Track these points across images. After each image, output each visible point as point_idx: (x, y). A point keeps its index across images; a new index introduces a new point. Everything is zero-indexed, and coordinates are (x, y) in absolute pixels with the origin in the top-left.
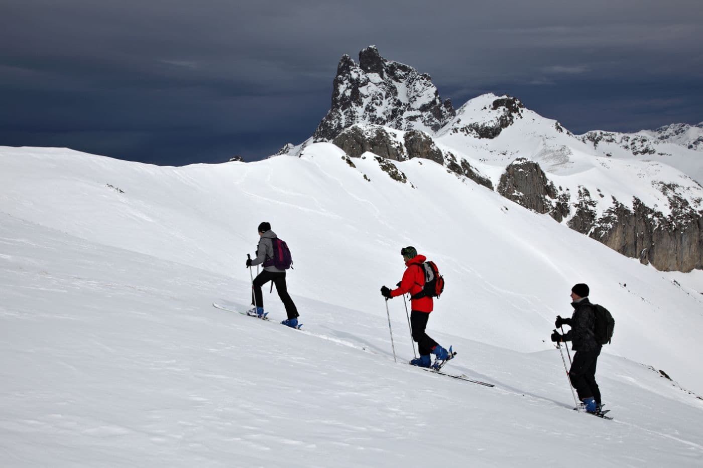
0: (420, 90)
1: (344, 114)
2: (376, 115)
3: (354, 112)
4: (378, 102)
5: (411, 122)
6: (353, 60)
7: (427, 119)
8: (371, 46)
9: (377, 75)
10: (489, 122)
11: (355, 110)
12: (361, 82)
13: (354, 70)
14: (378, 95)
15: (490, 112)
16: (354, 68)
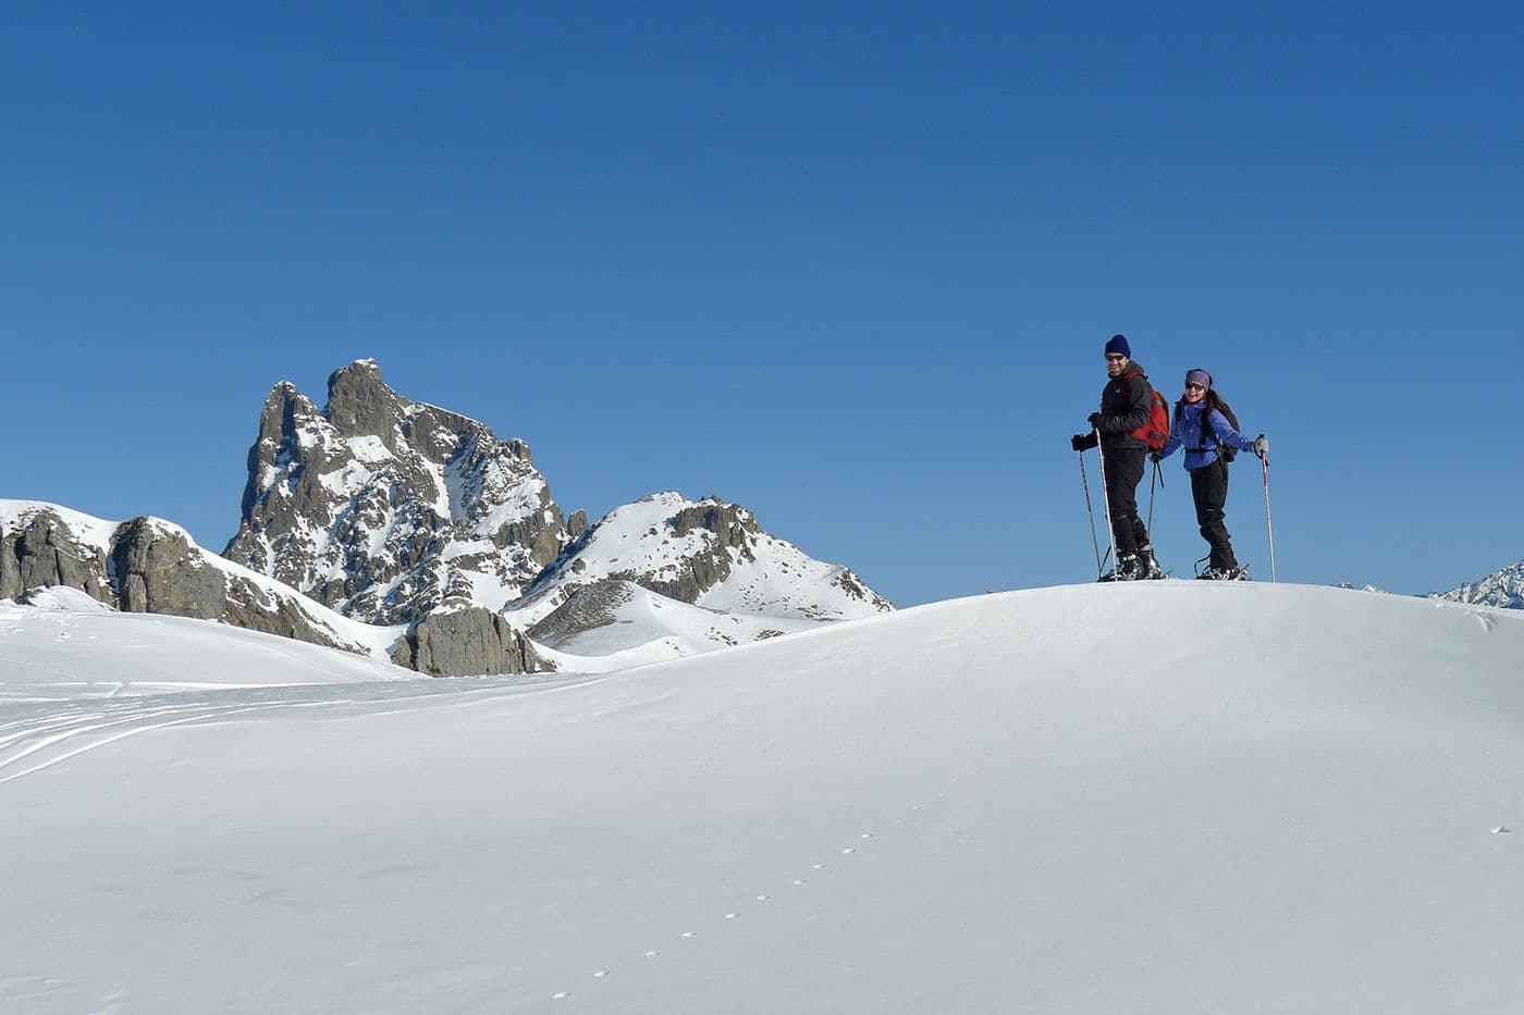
0: (501, 485)
1: (273, 547)
2: (366, 553)
3: (304, 544)
4: (373, 513)
5: (464, 572)
6: (305, 398)
7: (512, 564)
8: (360, 362)
9: (376, 439)
10: (662, 570)
11: (307, 539)
12: (328, 459)
13: (308, 426)
14: (375, 497)
15: (666, 542)
16: (307, 420)
